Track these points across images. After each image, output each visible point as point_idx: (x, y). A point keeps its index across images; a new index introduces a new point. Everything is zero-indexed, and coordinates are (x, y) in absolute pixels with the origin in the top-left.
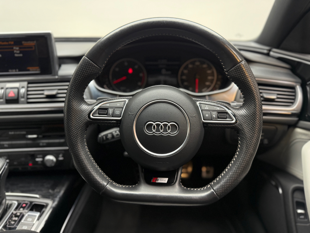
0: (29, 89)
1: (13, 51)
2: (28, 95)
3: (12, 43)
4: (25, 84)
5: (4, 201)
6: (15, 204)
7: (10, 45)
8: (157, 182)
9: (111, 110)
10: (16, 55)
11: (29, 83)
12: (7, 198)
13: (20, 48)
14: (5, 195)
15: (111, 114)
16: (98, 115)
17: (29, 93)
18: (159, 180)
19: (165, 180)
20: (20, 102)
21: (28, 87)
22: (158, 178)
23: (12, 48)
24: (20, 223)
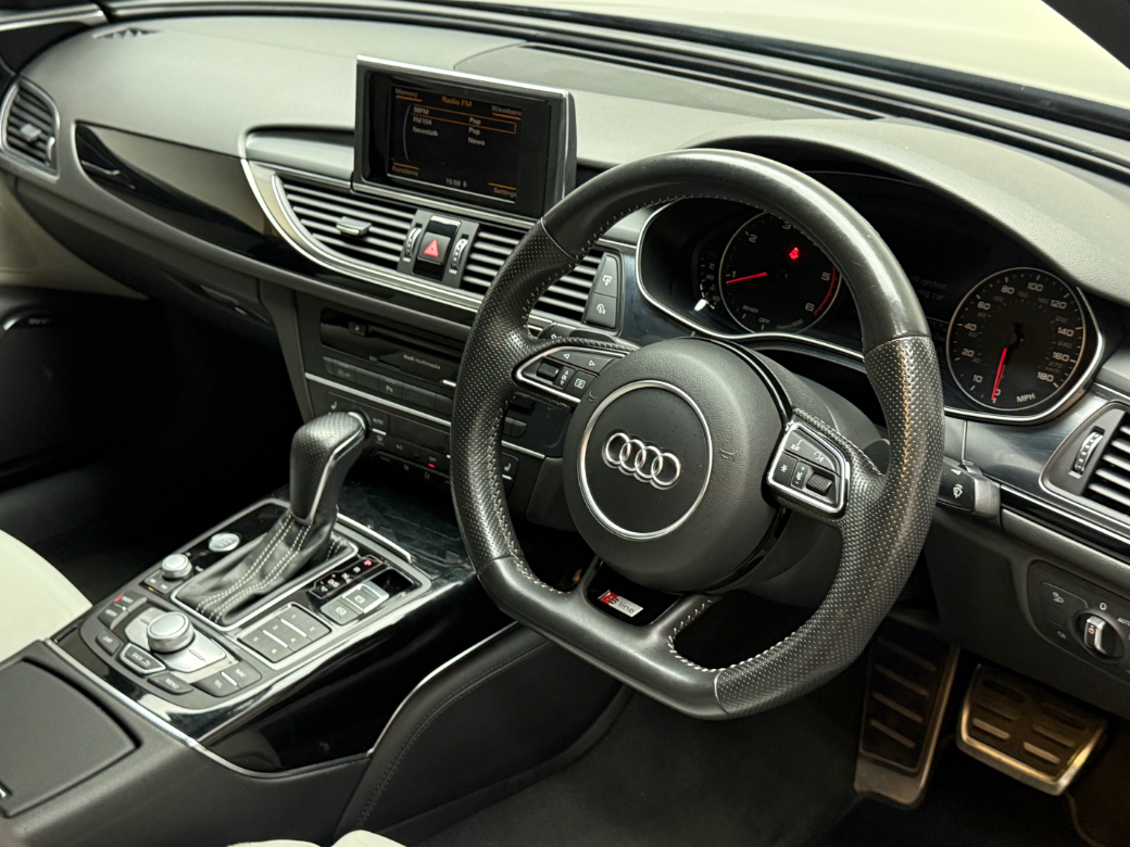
0: (480, 245)
1: (467, 127)
2: (470, 261)
3: (469, 105)
4: (471, 228)
5: (327, 529)
6: (353, 550)
7: (463, 108)
8: (610, 604)
9: (567, 373)
10: (471, 140)
11: (482, 228)
12: (338, 527)
13: (484, 123)
14: (336, 516)
15: (562, 382)
16: (534, 376)
17: (476, 256)
18: (618, 603)
19: (632, 610)
20: (445, 277)
21: (477, 239)
22: (619, 598)
23: (466, 119)
24: (338, 597)
